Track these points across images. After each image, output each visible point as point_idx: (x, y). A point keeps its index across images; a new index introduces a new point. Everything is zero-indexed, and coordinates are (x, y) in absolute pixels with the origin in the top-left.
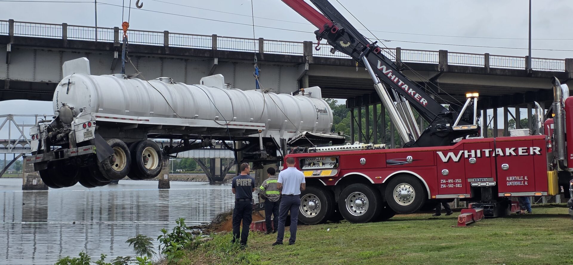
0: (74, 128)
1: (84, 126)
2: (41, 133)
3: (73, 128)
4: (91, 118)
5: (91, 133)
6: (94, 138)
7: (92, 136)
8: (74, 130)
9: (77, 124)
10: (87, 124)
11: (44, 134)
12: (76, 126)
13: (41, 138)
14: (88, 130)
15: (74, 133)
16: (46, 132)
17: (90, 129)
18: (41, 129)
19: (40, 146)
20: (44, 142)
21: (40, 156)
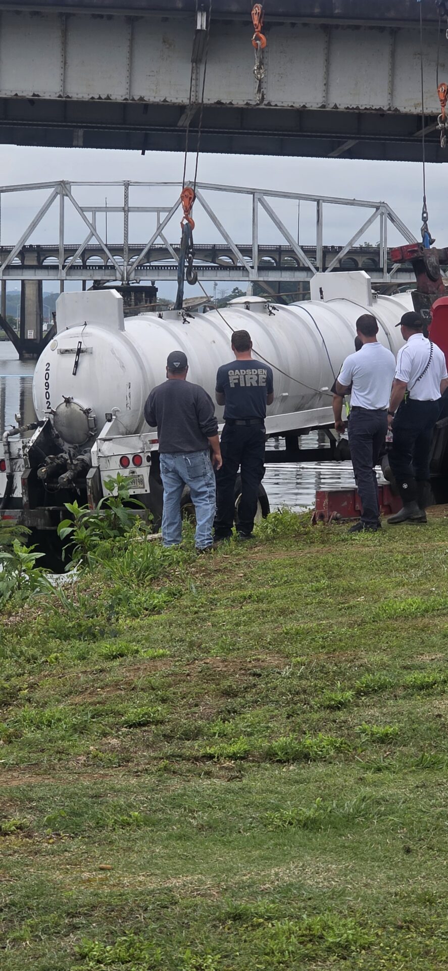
0: (99, 462)
1: (124, 462)
2: (11, 459)
3: (95, 463)
4: (141, 446)
5: (142, 481)
6: (149, 491)
7: (144, 488)
8: (98, 468)
9: (107, 454)
10: (131, 457)
11: (21, 462)
12: (101, 459)
13: (13, 470)
14: (133, 472)
15: (97, 474)
16: (25, 460)
17: (139, 471)
18: (11, 451)
19: (10, 488)
20: (23, 484)
21: (13, 514)
